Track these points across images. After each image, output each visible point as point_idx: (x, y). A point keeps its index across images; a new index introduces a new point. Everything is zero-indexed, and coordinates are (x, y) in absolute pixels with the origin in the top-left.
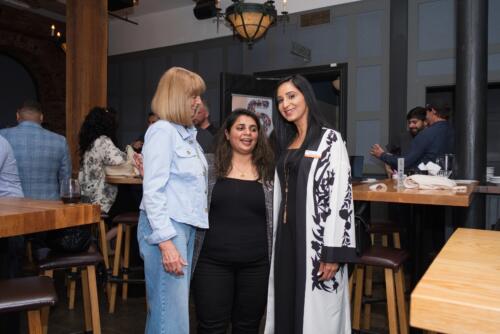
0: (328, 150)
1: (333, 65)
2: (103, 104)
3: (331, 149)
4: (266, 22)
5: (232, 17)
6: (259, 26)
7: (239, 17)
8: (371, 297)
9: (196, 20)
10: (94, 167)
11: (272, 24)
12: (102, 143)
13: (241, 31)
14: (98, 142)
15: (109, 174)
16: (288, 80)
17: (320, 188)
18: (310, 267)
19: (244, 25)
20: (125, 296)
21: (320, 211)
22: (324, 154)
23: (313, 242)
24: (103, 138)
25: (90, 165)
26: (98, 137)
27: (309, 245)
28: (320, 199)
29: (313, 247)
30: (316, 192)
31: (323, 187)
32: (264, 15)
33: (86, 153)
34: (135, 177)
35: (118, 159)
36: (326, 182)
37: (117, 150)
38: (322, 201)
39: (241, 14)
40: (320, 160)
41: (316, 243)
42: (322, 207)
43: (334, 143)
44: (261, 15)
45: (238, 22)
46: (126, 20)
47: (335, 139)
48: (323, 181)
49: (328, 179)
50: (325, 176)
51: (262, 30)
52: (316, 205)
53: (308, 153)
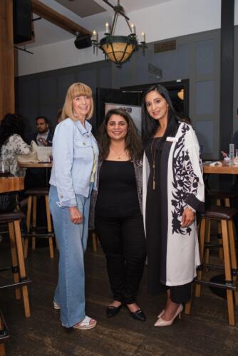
0: (183, 137)
1: (179, 81)
2: (13, 111)
3: (185, 136)
4: (130, 49)
5: (105, 46)
6: (125, 53)
7: (110, 46)
8: (210, 243)
9: (77, 49)
10: (9, 156)
11: (134, 51)
12: (14, 139)
13: (111, 56)
14: (11, 138)
15: (20, 161)
16: (154, 89)
17: (177, 163)
18: (170, 218)
19: (113, 52)
20: (34, 247)
21: (177, 179)
22: (180, 139)
23: (172, 201)
24: (15, 135)
25: (6, 155)
26: (12, 134)
27: (170, 203)
28: (177, 170)
29: (172, 204)
30: (174, 166)
31: (179, 162)
32: (128, 44)
33: (3, 146)
34: (39, 163)
35: (27, 151)
36: (181, 159)
37: (25, 144)
38: (179, 172)
39: (111, 44)
40: (177, 143)
41: (175, 201)
42: (179, 176)
43: (187, 132)
44: (126, 44)
45: (109, 50)
46: (25, 50)
47: (188, 129)
48: (180, 158)
49: (183, 157)
50: (181, 155)
51: (126, 56)
52: (174, 175)
53: (169, 139)
